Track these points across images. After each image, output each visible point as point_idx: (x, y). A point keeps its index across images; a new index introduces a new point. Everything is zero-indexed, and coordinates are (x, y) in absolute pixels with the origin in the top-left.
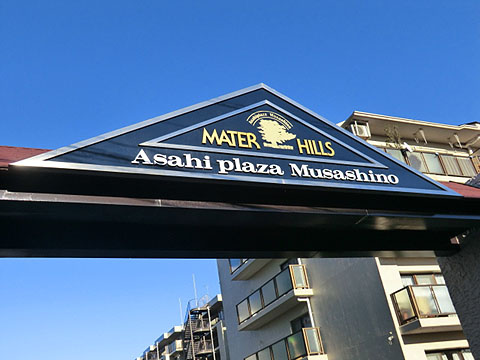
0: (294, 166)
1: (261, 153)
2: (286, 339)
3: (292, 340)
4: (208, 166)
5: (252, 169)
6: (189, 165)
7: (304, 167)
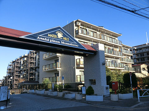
0: (62, 42)
1: (57, 39)
2: (53, 64)
3: (54, 64)
4: (48, 41)
5: (55, 42)
6: (46, 40)
7: (63, 42)
